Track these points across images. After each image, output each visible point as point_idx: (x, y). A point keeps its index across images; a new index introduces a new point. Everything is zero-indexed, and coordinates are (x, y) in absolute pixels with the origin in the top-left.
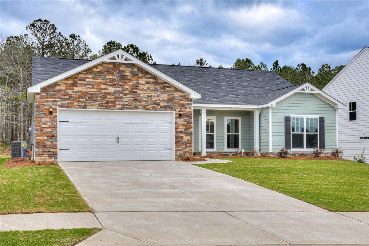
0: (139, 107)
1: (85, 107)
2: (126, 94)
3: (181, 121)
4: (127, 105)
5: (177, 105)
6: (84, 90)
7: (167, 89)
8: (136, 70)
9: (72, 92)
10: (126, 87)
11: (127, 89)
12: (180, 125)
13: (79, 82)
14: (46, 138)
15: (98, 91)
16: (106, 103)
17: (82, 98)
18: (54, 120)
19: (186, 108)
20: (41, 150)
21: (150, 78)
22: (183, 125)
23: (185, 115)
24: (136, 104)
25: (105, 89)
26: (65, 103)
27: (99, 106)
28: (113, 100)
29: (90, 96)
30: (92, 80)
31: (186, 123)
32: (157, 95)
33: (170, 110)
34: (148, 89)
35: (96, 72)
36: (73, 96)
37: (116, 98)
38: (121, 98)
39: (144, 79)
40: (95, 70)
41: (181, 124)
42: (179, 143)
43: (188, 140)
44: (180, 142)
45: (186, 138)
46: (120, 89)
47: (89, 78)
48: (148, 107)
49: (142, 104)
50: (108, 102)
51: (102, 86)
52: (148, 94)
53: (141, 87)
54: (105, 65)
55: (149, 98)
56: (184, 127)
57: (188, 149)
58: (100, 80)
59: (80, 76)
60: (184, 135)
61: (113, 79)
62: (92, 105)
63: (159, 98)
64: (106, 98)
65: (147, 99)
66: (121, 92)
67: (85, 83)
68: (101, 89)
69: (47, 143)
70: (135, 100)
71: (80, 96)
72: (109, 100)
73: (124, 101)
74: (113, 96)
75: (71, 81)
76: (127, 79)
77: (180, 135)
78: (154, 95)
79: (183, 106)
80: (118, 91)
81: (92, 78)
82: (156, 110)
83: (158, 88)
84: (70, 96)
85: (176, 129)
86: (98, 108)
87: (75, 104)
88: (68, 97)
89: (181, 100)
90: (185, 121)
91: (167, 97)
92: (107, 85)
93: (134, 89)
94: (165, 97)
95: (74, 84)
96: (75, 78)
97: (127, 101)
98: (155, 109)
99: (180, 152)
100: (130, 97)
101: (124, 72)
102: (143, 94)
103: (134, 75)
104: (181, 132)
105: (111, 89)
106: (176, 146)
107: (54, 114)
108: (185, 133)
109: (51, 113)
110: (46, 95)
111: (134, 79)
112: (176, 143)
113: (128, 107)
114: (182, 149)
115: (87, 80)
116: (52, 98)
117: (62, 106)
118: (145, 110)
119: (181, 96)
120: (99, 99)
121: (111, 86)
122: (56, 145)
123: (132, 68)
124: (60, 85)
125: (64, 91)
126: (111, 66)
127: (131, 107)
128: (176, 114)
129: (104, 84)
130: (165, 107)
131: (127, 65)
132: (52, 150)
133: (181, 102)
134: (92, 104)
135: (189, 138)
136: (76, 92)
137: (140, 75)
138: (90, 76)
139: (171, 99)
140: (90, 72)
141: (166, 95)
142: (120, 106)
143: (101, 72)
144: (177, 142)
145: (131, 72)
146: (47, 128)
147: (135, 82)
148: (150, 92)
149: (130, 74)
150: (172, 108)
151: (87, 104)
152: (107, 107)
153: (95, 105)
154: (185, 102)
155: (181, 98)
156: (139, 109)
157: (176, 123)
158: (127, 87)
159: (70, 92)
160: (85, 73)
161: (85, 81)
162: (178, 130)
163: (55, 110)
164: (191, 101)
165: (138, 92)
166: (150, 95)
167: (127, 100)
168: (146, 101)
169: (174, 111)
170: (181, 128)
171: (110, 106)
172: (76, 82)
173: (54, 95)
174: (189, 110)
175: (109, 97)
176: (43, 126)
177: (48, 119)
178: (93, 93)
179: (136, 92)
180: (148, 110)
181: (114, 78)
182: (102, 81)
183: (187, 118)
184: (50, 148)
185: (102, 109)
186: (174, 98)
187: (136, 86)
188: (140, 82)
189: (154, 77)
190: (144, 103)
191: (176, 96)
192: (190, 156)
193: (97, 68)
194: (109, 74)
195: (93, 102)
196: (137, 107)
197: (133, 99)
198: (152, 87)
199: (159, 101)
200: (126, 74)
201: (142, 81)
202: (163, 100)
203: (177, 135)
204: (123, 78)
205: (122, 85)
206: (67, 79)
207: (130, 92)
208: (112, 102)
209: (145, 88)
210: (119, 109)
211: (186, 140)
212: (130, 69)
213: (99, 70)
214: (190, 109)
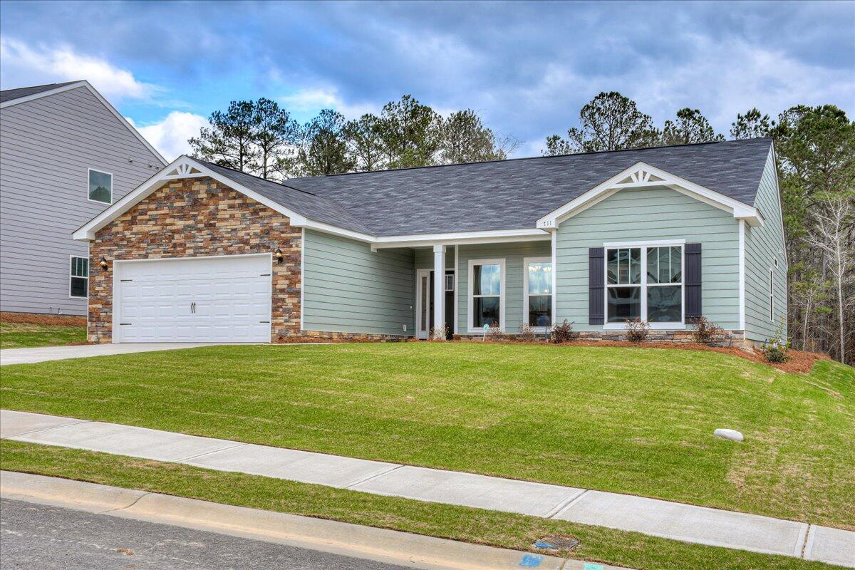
0: (219, 249)
1: (146, 256)
2: (200, 230)
3: (282, 270)
4: (201, 248)
5: (276, 241)
6: (145, 228)
7: (261, 214)
8: (214, 186)
9: (132, 234)
10: (199, 218)
11: (201, 221)
12: (281, 278)
13: (139, 217)
14: (100, 306)
15: (163, 228)
16: (172, 247)
17: (143, 242)
18: (109, 280)
19: (291, 246)
20: (94, 325)
21: (234, 198)
22: (286, 278)
23: (290, 259)
24: (214, 245)
25: (171, 224)
26: (123, 251)
27: (165, 252)
28: (183, 241)
29: (152, 238)
30: (155, 213)
31: (289, 273)
32: (244, 226)
33: (264, 250)
34: (232, 217)
35: (161, 198)
36: (132, 239)
37: (187, 237)
38: (194, 237)
39: (227, 202)
40: (159, 195)
41: (282, 276)
42: (278, 311)
43: (294, 304)
44: (281, 310)
45: (290, 302)
46: (191, 222)
47: (150, 210)
48: (231, 249)
49: (222, 244)
50: (175, 246)
51: (168, 221)
52: (231, 227)
53: (221, 215)
54: (172, 186)
55: (234, 233)
56: (287, 282)
57: (293, 322)
58: (165, 211)
59: (141, 207)
60: (287, 296)
61: (182, 207)
62: (154, 252)
63: (248, 232)
64: (173, 238)
65: (230, 235)
66: (192, 227)
67: (147, 217)
68: (167, 225)
69: (101, 314)
70: (213, 239)
71: (140, 239)
72: (177, 241)
73: (197, 242)
74: (183, 235)
75: (129, 218)
76: (202, 205)
77: (281, 296)
78: (240, 226)
79: (286, 242)
80: (188, 226)
81: (156, 209)
82: (243, 253)
83: (247, 213)
84: (129, 241)
85: (274, 285)
86: (162, 257)
87: (135, 252)
88: (125, 243)
89: (283, 232)
90: (289, 269)
91: (261, 228)
92: (174, 217)
93: (210, 220)
94: (256, 228)
95: (133, 222)
96: (135, 211)
97: (202, 242)
98: (242, 251)
99: (280, 327)
100: (205, 234)
101: (198, 192)
102: (223, 227)
103: (212, 195)
104: (282, 291)
105: (180, 224)
106: (274, 317)
107: (109, 269)
108: (288, 293)
109: (105, 268)
110: (100, 241)
111: (211, 202)
112: (273, 311)
113: (203, 250)
114: (282, 321)
115: (149, 213)
116: (107, 246)
117: (119, 257)
118: (227, 254)
119: (282, 224)
120: (164, 241)
121: (180, 218)
122: (111, 317)
123: (209, 185)
124: (116, 225)
125: (122, 233)
126: (180, 185)
127: (207, 250)
128: (274, 258)
129: (172, 217)
130: (257, 247)
131: (200, 180)
132: (107, 325)
133: (283, 235)
134: (155, 250)
135: (295, 300)
136: (136, 234)
137: (221, 195)
138: (153, 206)
139: (267, 232)
140: (153, 200)
141: (258, 225)
142: (191, 251)
143: (167, 198)
144: (275, 310)
145: (207, 192)
146: (102, 291)
147: (212, 207)
148: (234, 223)
149: (205, 196)
150: (269, 247)
151: (149, 251)
152: (174, 254)
153: (159, 252)
154: (289, 235)
155: (283, 228)
156: (219, 252)
157: (275, 274)
158: (202, 218)
159: (128, 234)
160: (146, 203)
161: (146, 214)
162: (278, 287)
163: (110, 263)
164: (298, 232)
165: (217, 225)
166: (234, 227)
167: (202, 240)
168: (229, 239)
169: (271, 254)
170: (283, 284)
171: (178, 252)
172: (136, 217)
173: (110, 240)
174: (296, 249)
175: (176, 236)
176: (97, 289)
177: (103, 278)
178: (157, 232)
179: (213, 225)
180: (231, 254)
181: (183, 204)
182: (167, 212)
183: (293, 265)
184: (104, 321)
185: (167, 257)
186: (271, 228)
187: (213, 215)
188: (220, 207)
189: (241, 196)
190: (225, 243)
191: (275, 224)
192: (295, 335)
193: (162, 192)
194: (178, 200)
195: (155, 246)
196: (215, 251)
197: (210, 236)
198: (238, 213)
199: (248, 237)
200: (200, 196)
201: (223, 205)
202: (255, 234)
203: (275, 297)
204: (196, 203)
205: (194, 216)
206: (125, 214)
207: (206, 226)
208: (181, 245)
209: (228, 216)
210: (190, 255)
211: (290, 306)
212: (204, 187)
213: (163, 195)
214: (297, 246)
